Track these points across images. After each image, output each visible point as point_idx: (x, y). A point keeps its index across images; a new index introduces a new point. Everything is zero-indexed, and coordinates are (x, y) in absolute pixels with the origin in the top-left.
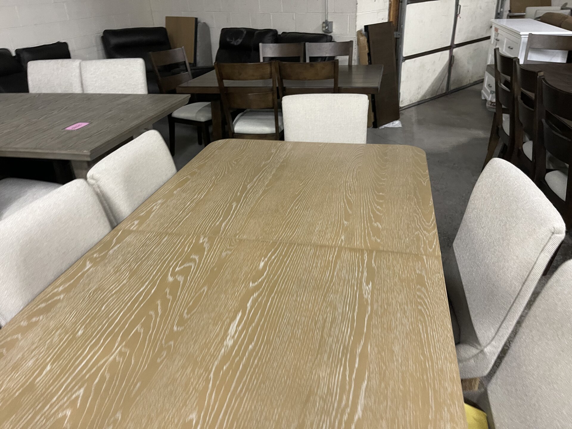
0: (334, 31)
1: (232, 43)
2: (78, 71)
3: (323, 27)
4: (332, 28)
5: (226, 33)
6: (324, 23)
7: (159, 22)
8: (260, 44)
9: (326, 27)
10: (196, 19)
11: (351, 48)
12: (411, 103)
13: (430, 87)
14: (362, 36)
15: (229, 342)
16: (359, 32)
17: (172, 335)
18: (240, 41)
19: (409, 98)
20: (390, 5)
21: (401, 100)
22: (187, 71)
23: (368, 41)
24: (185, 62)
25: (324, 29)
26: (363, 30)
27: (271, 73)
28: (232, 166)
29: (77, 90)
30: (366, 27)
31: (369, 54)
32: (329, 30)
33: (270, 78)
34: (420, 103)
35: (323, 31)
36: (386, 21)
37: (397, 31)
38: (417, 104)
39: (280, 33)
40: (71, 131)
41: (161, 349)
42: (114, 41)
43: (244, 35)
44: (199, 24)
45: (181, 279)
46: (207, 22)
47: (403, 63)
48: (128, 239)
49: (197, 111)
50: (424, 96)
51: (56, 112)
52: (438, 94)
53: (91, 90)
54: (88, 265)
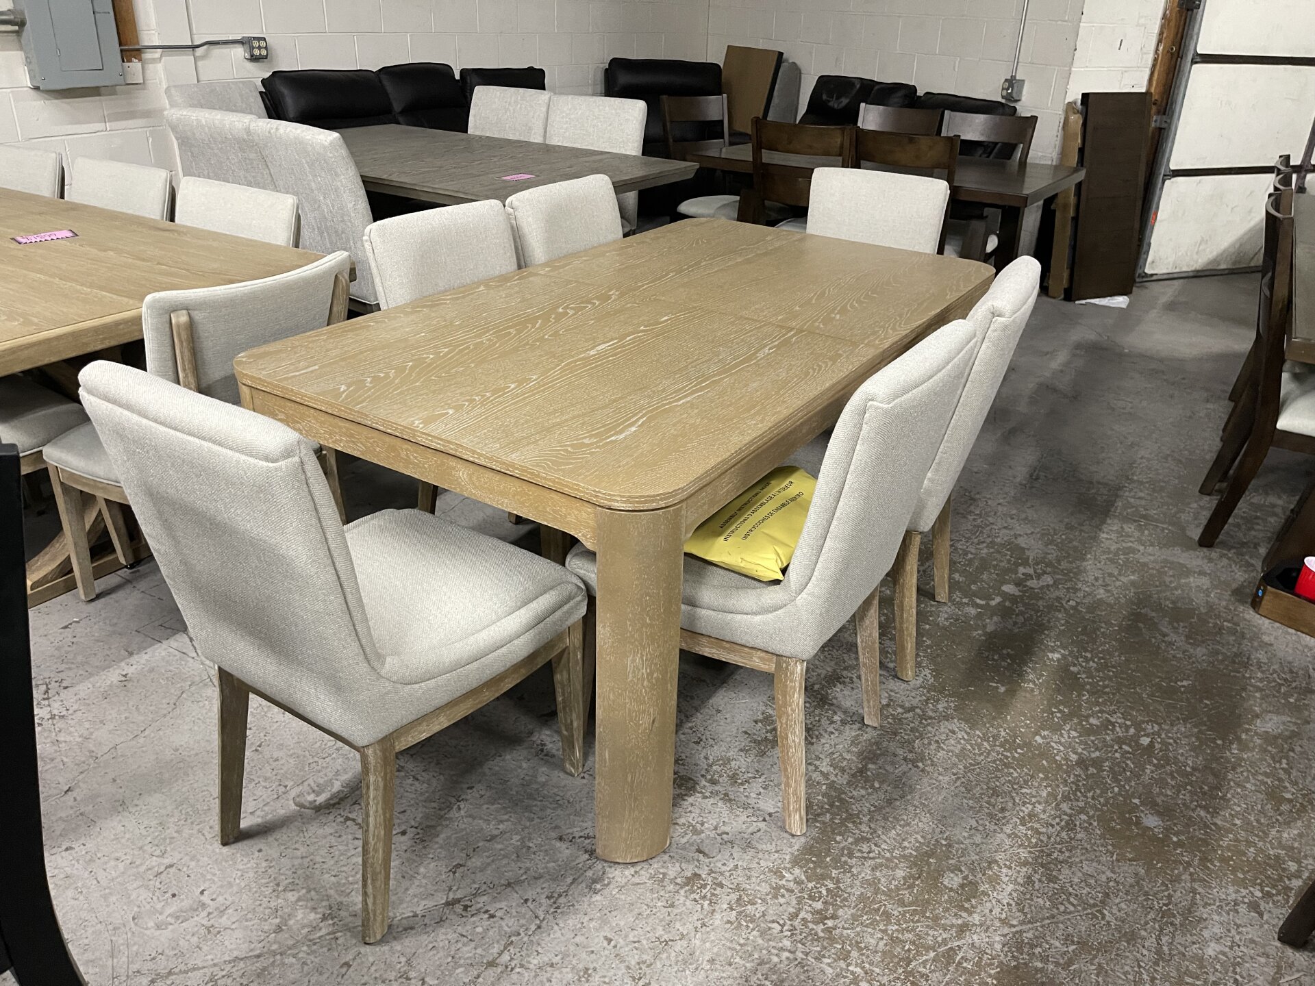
0: (1023, 99)
1: (831, 104)
2: (544, 109)
3: (1003, 89)
4: (1020, 92)
5: (825, 83)
6: (1006, 80)
7: (715, 55)
8: (863, 105)
9: (1008, 89)
10: (781, 54)
11: (1031, 130)
12: (1177, 270)
13: (1233, 245)
14: (1076, 112)
15: (592, 352)
16: (1070, 106)
17: (542, 339)
18: (845, 101)
19: (1171, 260)
20: (1156, 60)
21: (1150, 259)
22: (723, 138)
23: (1085, 125)
24: (722, 122)
25: (1005, 93)
26: (1079, 102)
27: (842, 147)
28: (697, 243)
29: (537, 139)
30: (1085, 96)
31: (1081, 151)
32: (1014, 95)
33: (840, 155)
34: (1200, 274)
35: (1003, 97)
36: (1143, 90)
37: (1164, 114)
38: (1191, 274)
39: (920, 93)
40: (509, 181)
41: (527, 344)
42: (624, 79)
43: (854, 92)
44: (784, 65)
45: (571, 312)
46: (798, 62)
47: (1167, 183)
48: (531, 279)
49: (719, 205)
50: (1215, 261)
51: (496, 159)
52: (1252, 264)
53: (555, 141)
54: (482, 288)
